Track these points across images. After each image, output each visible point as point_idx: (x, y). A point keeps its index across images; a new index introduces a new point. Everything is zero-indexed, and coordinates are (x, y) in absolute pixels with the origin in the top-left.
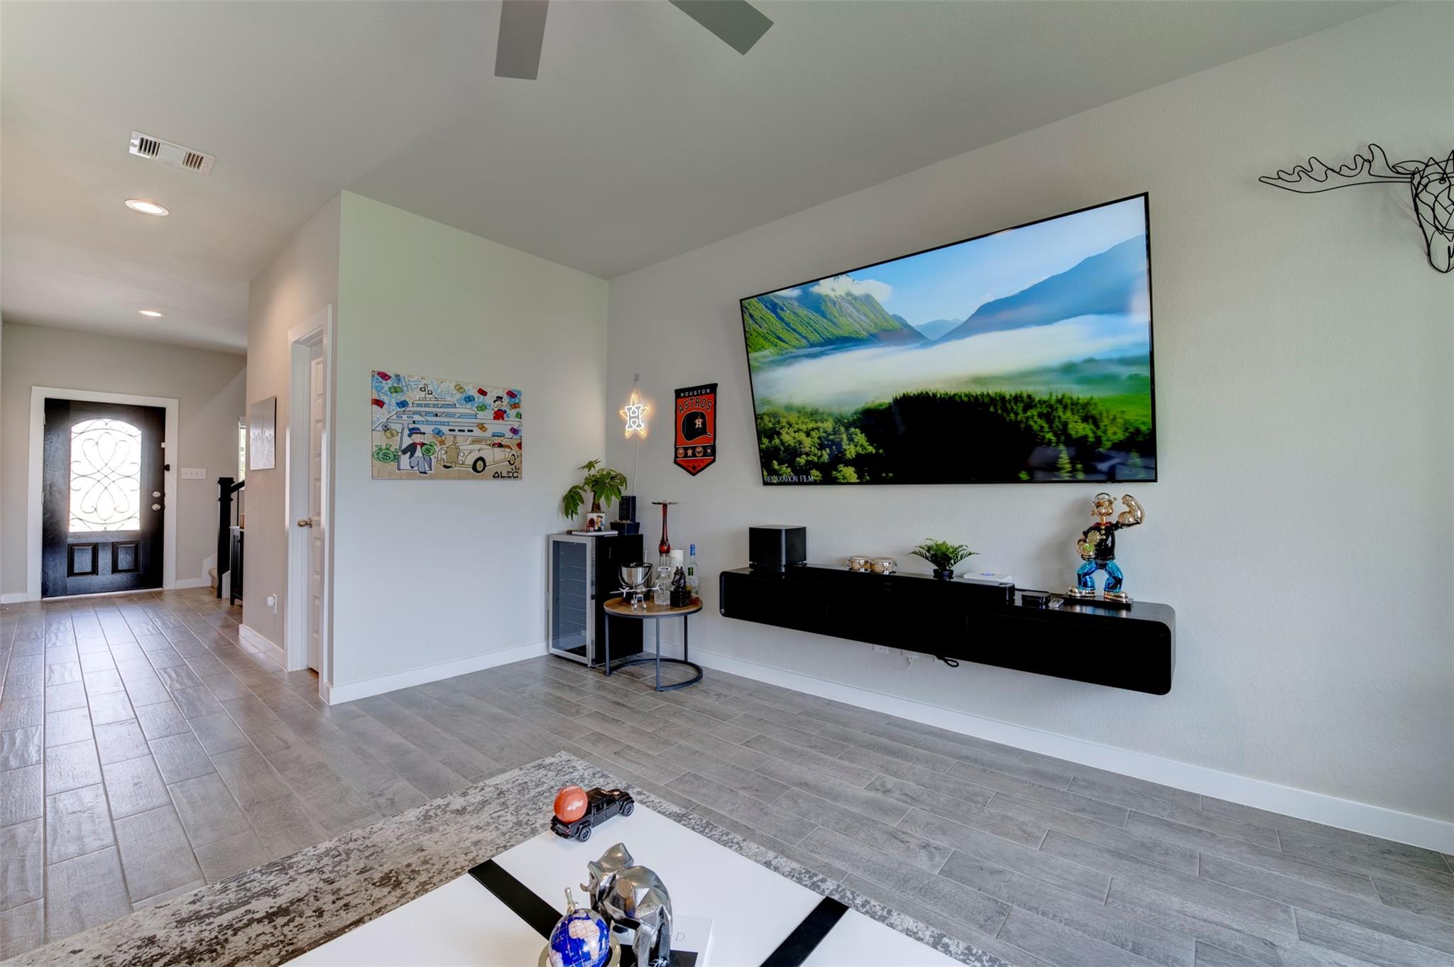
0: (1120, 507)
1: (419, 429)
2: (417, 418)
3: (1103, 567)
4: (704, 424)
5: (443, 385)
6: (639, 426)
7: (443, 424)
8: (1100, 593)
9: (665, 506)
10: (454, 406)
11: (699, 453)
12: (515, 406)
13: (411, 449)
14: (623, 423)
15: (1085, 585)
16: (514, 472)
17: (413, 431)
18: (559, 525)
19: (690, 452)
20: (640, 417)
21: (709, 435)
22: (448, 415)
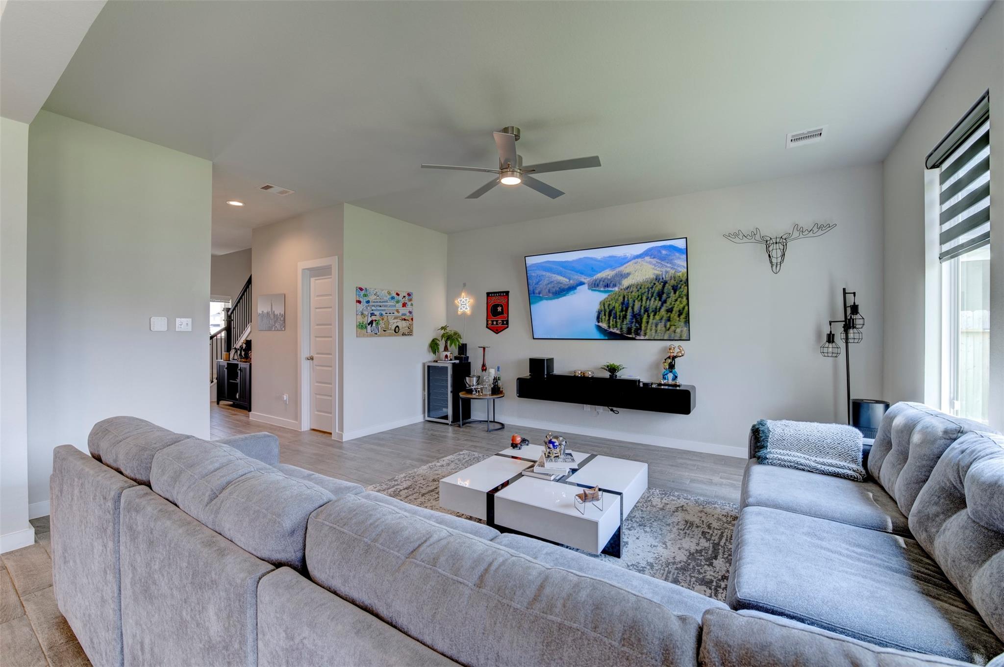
0: (677, 350)
1: (374, 313)
2: (373, 308)
3: (671, 372)
4: (502, 309)
5: (383, 292)
6: (466, 309)
7: (383, 310)
8: (670, 382)
9: (484, 349)
10: (387, 302)
11: (500, 323)
12: (410, 300)
13: (371, 323)
14: (457, 307)
15: (665, 379)
16: (410, 333)
17: (372, 314)
18: (428, 358)
19: (495, 323)
20: (467, 304)
21: (505, 315)
22: (385, 306)
